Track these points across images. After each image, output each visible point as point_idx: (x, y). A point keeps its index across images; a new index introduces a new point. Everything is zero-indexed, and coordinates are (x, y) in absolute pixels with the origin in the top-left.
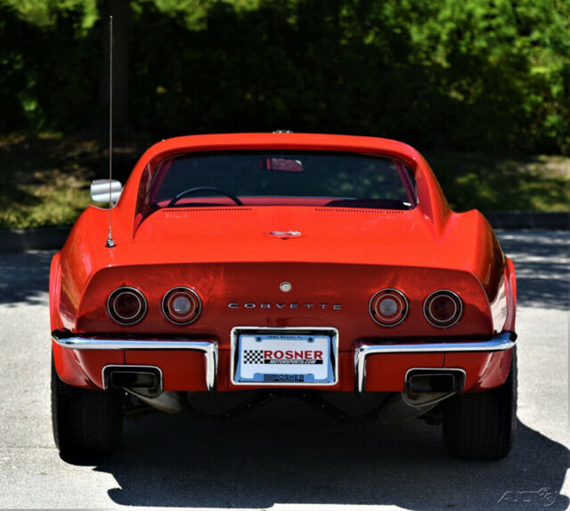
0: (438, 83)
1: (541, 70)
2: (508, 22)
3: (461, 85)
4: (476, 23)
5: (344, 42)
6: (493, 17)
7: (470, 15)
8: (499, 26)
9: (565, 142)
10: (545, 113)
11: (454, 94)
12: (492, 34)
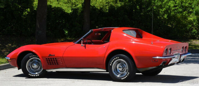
0: (165, 23)
1: (191, 19)
2: (180, 8)
3: (171, 23)
4: (171, 8)
5: (142, 14)
6: (176, 6)
7: (170, 7)
8: (178, 9)
9: (197, 36)
10: (192, 29)
11: (169, 25)
12: (176, 11)
